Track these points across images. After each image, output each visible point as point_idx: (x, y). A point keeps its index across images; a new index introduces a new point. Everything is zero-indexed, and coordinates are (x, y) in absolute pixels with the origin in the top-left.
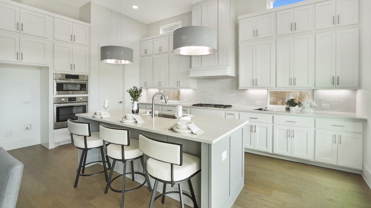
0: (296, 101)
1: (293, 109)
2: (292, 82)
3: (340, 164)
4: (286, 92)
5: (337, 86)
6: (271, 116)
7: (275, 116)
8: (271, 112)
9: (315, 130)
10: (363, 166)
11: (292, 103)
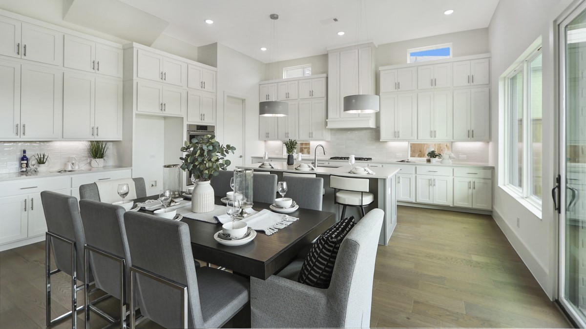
0: (436, 153)
1: (434, 160)
2: (433, 134)
3: (475, 206)
4: (424, 144)
5: (472, 138)
6: (414, 167)
7: (418, 167)
8: (414, 164)
9: (454, 179)
10: (492, 208)
11: (433, 155)
